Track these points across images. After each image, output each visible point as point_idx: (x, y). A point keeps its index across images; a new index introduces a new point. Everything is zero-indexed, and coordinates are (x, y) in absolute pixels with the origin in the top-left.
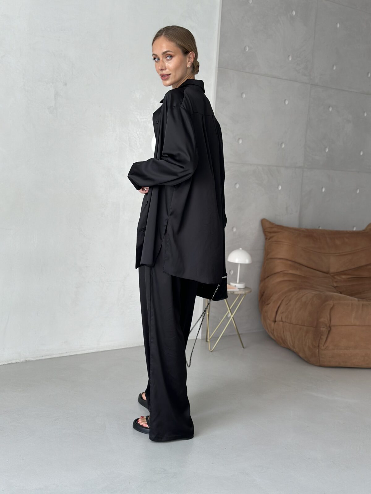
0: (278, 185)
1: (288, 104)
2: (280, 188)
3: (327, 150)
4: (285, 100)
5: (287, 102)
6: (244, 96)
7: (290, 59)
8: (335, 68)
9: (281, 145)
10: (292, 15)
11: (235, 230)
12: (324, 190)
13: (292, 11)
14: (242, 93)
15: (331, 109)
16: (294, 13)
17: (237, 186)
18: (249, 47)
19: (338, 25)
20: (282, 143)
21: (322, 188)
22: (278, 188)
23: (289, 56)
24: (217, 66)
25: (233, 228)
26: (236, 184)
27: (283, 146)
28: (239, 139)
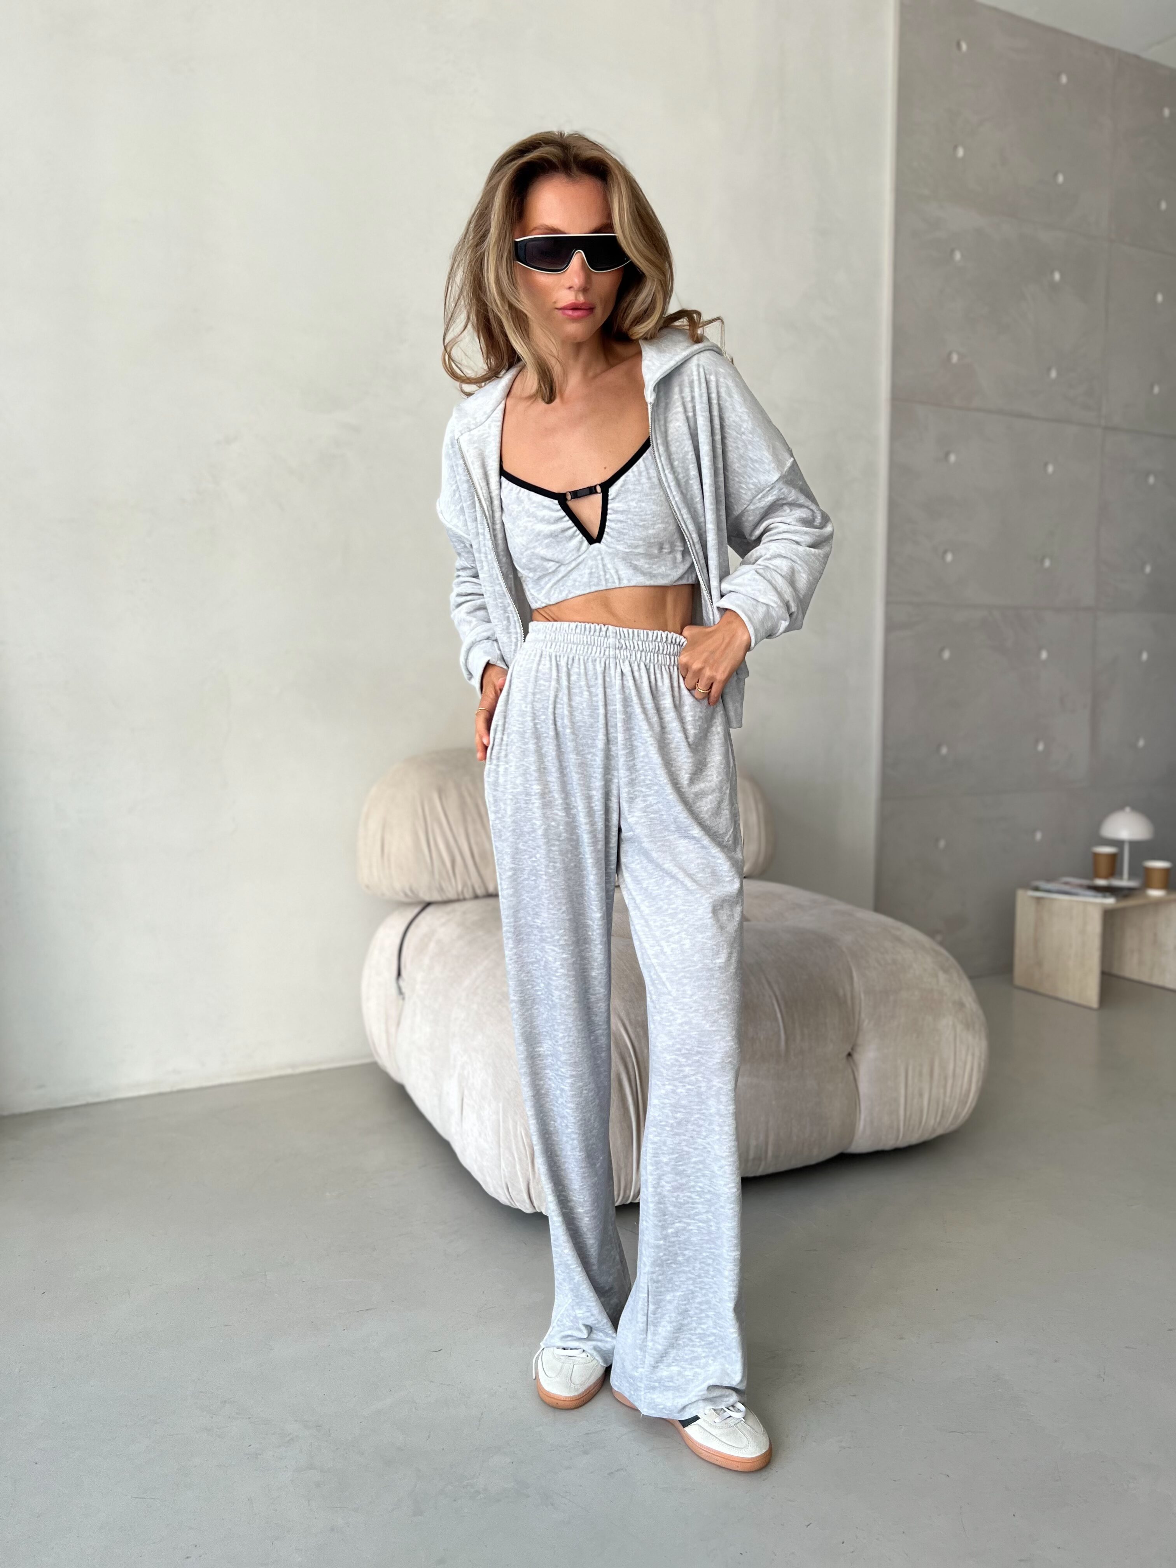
0: (1040, 649)
1: (1054, 471)
2: (1044, 655)
3: (1148, 569)
4: (1046, 465)
5: (1050, 469)
6: (953, 458)
7: (1053, 374)
8: (1156, 390)
9: (1042, 561)
10: (1054, 280)
11: (944, 750)
12: (1145, 656)
13: (1052, 272)
14: (947, 455)
15: (1151, 480)
16: (1057, 276)
17: (946, 654)
18: (958, 353)
19: (1160, 298)
20: (1043, 558)
21: (1140, 653)
22: (1038, 654)
23: (1049, 369)
24: (889, 396)
25: (939, 747)
26: (942, 650)
27: (1047, 563)
28: (945, 552)
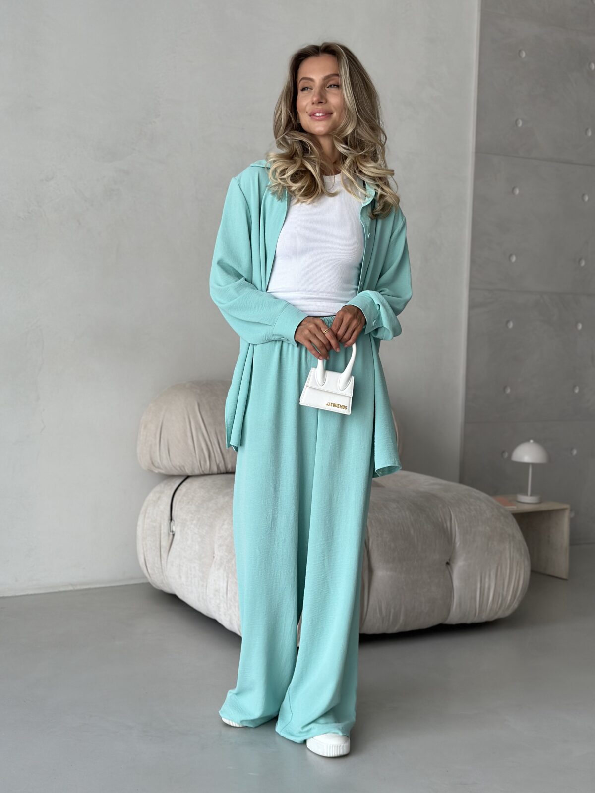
0: (577, 322)
1: (589, 200)
2: (580, 326)
4: (583, 195)
5: (586, 198)
6: (517, 191)
7: (590, 134)
9: (579, 262)
10: (590, 69)
11: (508, 391)
13: (589, 64)
14: (513, 189)
16: (593, 66)
17: (511, 325)
18: (522, 120)
20: (580, 260)
22: (576, 326)
23: (587, 130)
24: (474, 151)
25: (505, 388)
26: (508, 322)
27: (583, 263)
28: (511, 255)
